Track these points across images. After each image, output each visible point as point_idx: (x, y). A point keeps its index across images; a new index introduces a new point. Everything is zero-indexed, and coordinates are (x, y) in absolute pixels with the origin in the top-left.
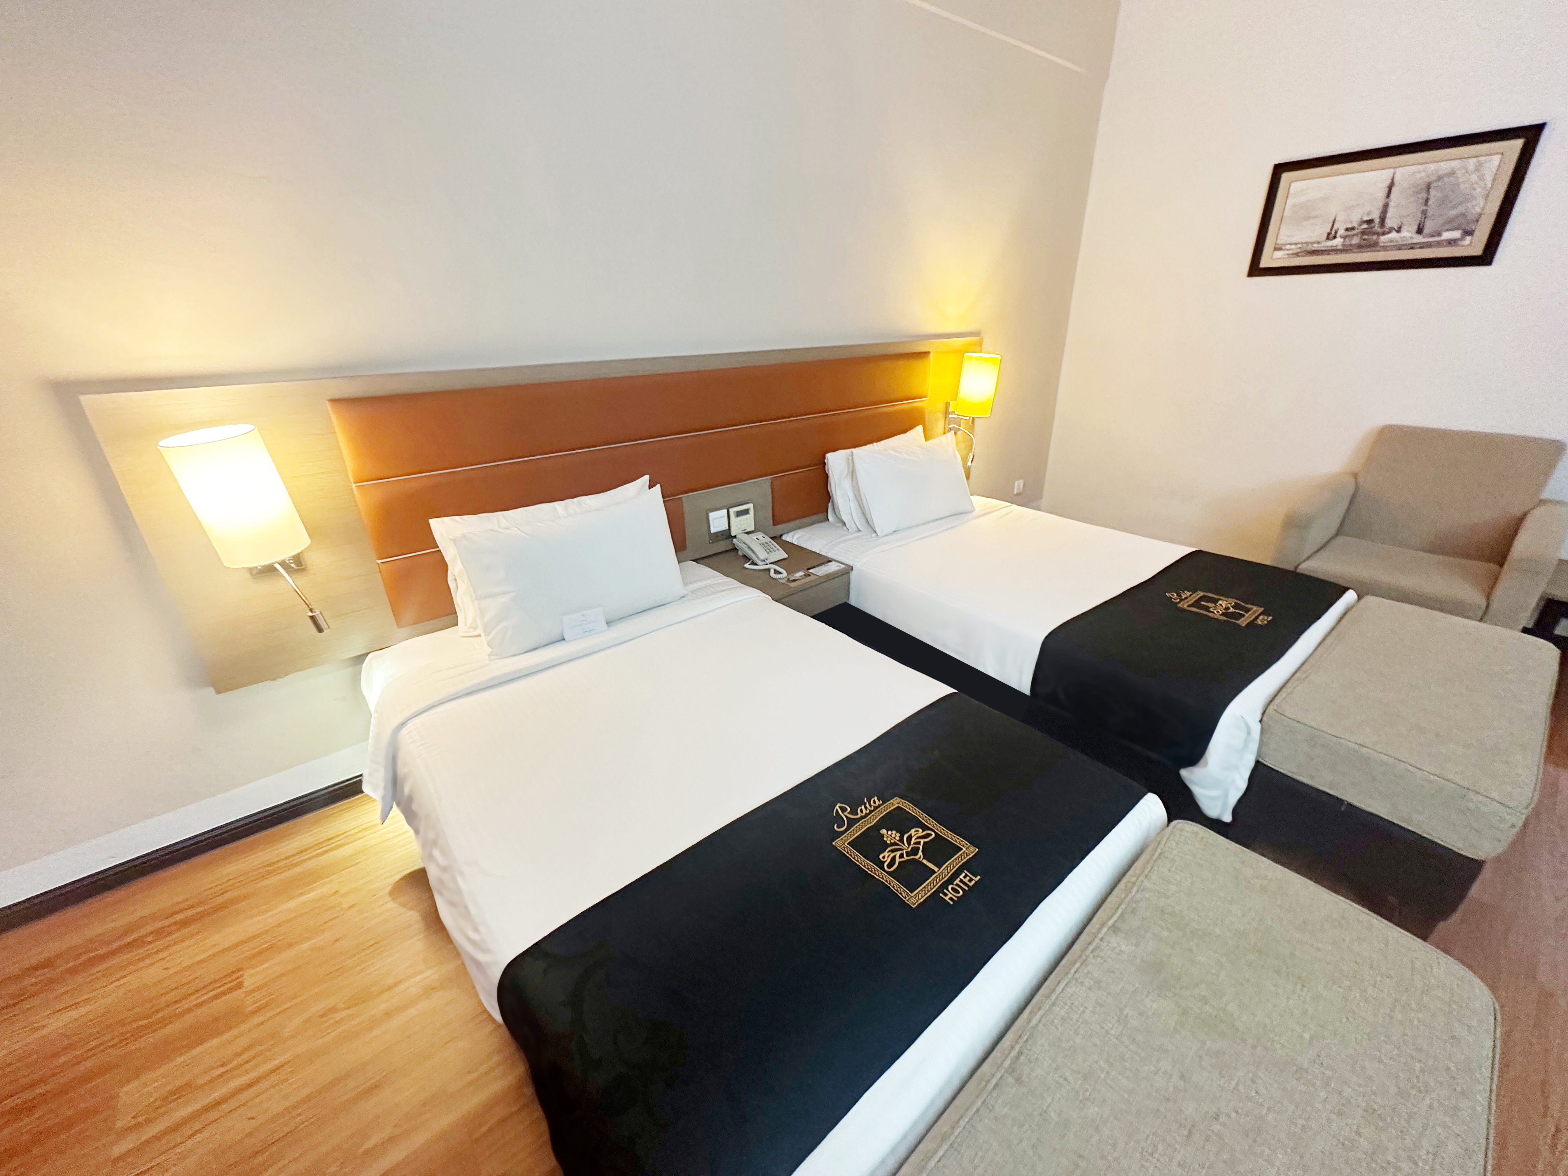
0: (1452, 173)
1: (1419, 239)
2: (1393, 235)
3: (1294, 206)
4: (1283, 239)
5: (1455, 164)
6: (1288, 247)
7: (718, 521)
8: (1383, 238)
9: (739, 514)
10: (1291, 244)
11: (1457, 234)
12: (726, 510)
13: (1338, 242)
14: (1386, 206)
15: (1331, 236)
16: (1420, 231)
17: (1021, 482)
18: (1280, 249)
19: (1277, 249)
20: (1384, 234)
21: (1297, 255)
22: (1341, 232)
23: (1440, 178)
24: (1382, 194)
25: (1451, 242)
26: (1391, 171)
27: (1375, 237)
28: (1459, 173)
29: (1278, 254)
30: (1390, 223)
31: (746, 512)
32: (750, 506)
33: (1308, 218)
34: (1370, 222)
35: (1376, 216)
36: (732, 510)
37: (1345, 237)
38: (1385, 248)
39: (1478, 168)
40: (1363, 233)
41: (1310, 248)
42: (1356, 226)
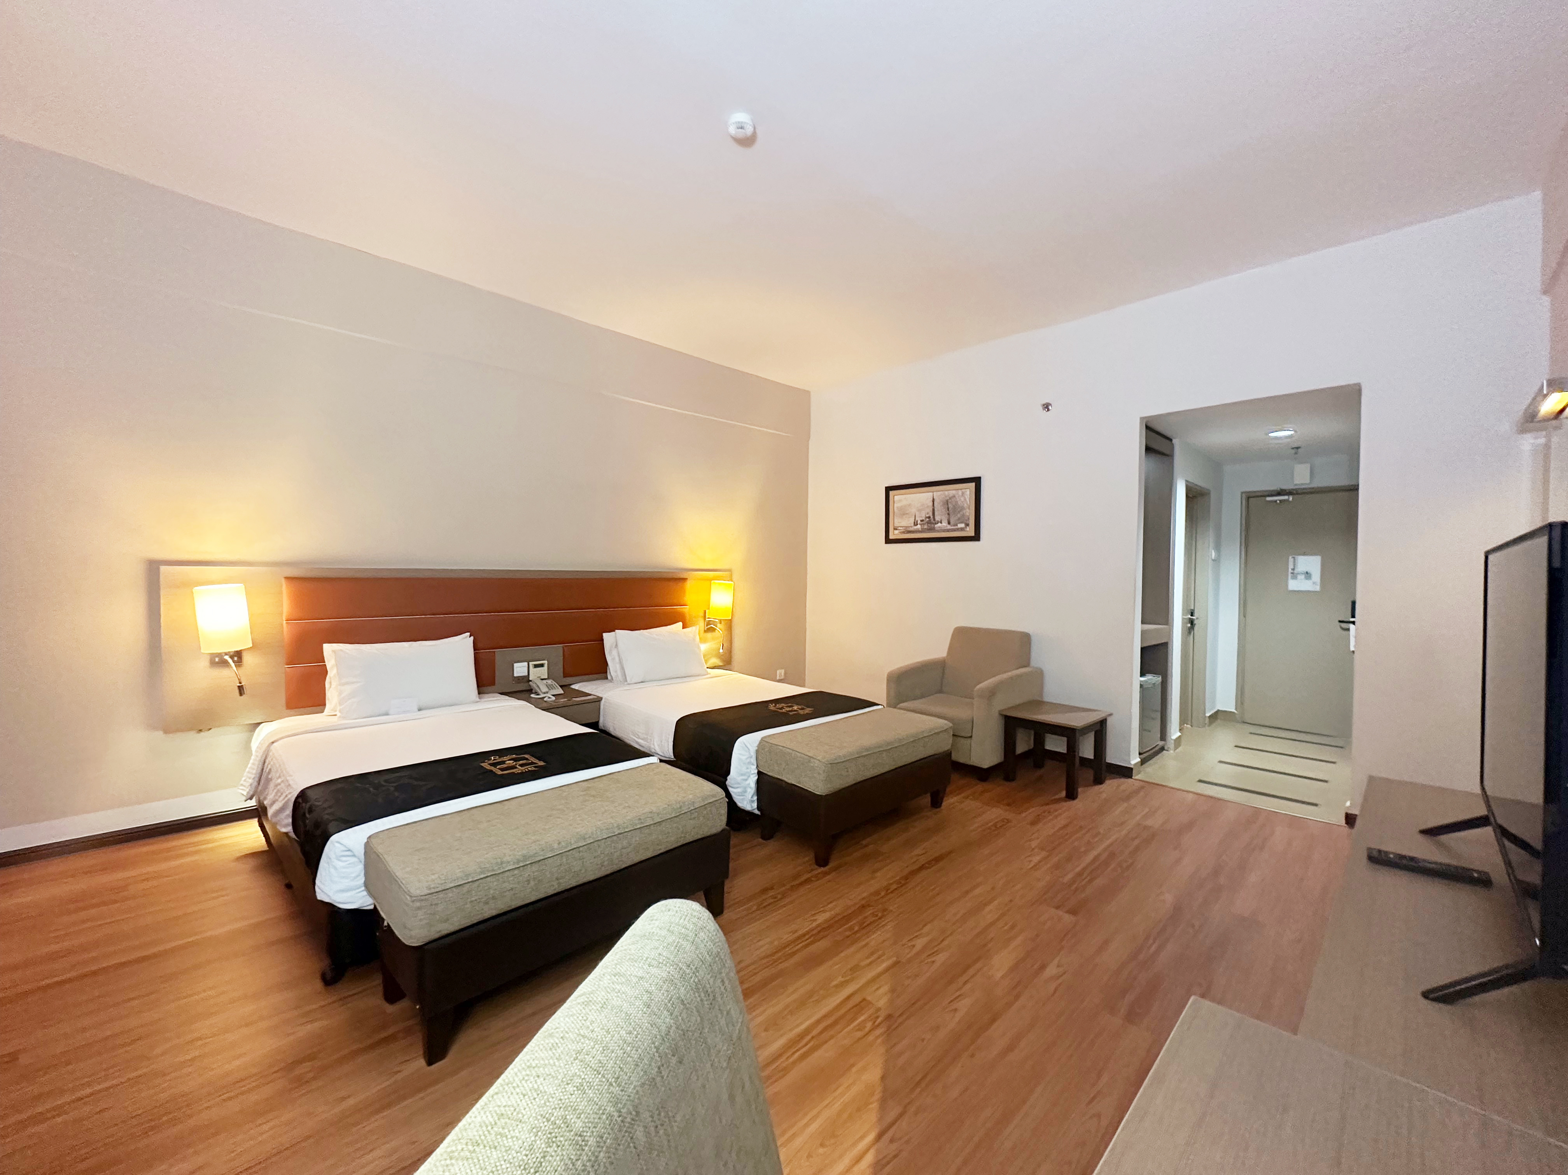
0: (954, 496)
1: (949, 527)
2: (939, 524)
3: (897, 507)
4: (897, 524)
5: (954, 492)
6: (899, 528)
7: (520, 669)
8: (936, 526)
9: (536, 666)
10: (901, 527)
11: (962, 525)
12: (526, 664)
13: (919, 526)
14: (934, 510)
15: (916, 524)
16: (949, 523)
17: (783, 671)
18: (897, 529)
19: (895, 529)
20: (936, 524)
21: (904, 532)
22: (919, 522)
23: (950, 498)
24: (931, 504)
25: (962, 529)
26: (931, 494)
27: (933, 525)
28: (957, 496)
29: (896, 532)
30: (937, 518)
31: (542, 665)
32: (546, 662)
33: (904, 514)
34: (929, 517)
35: (931, 514)
36: (531, 663)
37: (921, 524)
38: (938, 531)
39: (963, 493)
40: (928, 523)
41: (908, 529)
42: (924, 519)
